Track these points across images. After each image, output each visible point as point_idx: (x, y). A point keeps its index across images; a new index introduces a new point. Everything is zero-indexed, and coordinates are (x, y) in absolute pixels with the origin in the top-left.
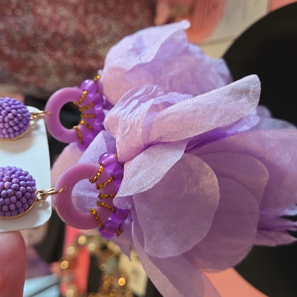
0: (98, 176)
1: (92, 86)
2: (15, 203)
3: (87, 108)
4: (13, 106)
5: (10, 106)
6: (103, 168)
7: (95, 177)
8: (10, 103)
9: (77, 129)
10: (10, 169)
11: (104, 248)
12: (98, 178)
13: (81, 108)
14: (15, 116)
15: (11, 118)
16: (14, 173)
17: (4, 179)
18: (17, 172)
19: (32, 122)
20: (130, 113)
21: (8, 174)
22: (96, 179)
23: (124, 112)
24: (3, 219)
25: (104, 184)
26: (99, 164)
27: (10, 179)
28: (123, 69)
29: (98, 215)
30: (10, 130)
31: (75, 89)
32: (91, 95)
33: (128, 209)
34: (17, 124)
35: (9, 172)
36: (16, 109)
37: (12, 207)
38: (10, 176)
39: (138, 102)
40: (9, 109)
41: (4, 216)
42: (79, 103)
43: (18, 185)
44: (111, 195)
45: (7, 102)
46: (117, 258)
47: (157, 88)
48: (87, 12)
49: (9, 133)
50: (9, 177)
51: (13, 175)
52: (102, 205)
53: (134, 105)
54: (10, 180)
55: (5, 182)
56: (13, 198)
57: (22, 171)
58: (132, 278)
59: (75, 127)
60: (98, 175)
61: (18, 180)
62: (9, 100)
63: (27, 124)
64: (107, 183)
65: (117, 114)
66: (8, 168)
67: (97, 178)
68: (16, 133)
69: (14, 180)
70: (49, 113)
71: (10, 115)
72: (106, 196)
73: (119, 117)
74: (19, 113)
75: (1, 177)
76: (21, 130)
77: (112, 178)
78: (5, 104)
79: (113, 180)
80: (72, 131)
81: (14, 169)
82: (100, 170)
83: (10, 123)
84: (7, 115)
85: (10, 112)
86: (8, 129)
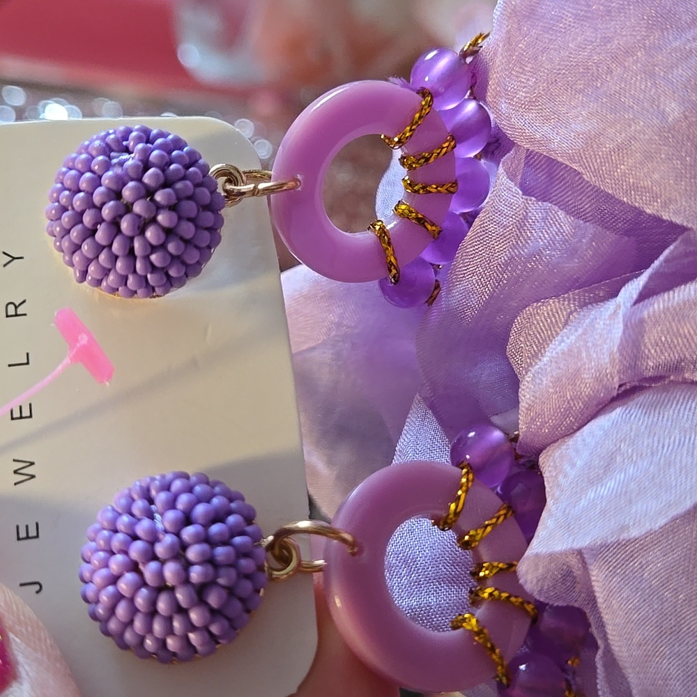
16: (187, 521)
17: (160, 549)
21: (168, 528)
22: (457, 513)
35: (170, 515)
38: (178, 535)
50: (174, 538)
55: (164, 563)
61: (206, 547)
67: (460, 508)
75: (148, 541)
79: (511, 512)
83: (153, 257)
84: (142, 232)
85: (154, 221)
86: (145, 276)
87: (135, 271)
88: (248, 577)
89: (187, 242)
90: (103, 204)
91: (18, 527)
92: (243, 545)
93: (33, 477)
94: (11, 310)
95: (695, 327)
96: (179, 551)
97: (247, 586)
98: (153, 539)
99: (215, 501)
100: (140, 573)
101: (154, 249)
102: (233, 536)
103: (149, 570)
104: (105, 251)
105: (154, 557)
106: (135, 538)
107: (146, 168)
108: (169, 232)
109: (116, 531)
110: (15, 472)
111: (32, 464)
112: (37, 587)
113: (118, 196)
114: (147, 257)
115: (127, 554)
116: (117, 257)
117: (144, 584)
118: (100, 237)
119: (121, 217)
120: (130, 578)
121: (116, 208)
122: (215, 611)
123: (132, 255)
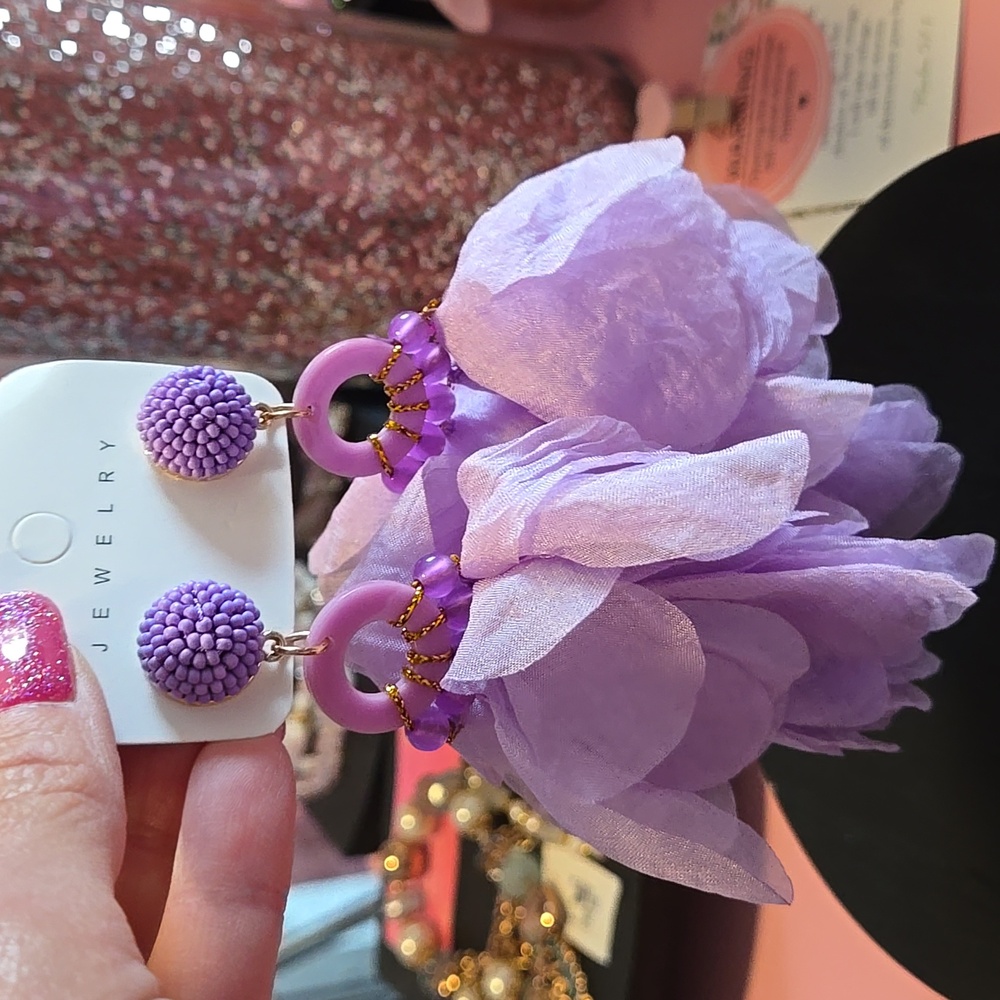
0: (410, 612)
2: (222, 680)
9: (376, 443)
11: (499, 820)
12: (409, 617)
13: (387, 389)
15: (213, 435)
16: (218, 609)
17: (199, 626)
21: (205, 612)
22: (404, 621)
25: (423, 631)
30: (206, 463)
34: (223, 450)
35: (207, 606)
36: (227, 412)
44: (436, 656)
46: (536, 852)
48: (423, 140)
49: (201, 468)
50: (208, 620)
51: (219, 617)
52: (415, 679)
55: (200, 634)
58: (576, 910)
59: (373, 436)
61: (228, 627)
64: (428, 629)
68: (219, 469)
69: (221, 629)
71: (210, 428)
74: (232, 422)
75: (192, 620)
76: (231, 462)
77: (441, 617)
79: (444, 621)
80: (364, 446)
82: (414, 600)
83: (209, 446)
84: (204, 429)
85: (214, 421)
86: (201, 459)
87: (186, 465)
88: (253, 652)
89: (233, 441)
90: (181, 407)
91: (94, 610)
92: (252, 630)
93: (108, 580)
94: (103, 477)
96: (211, 629)
97: (252, 657)
98: (196, 619)
99: (236, 601)
100: (185, 640)
101: (210, 440)
102: (246, 625)
103: (191, 638)
104: (177, 439)
105: (195, 630)
106: (183, 617)
107: (212, 388)
108: (222, 431)
109: (169, 612)
110: (96, 576)
111: (108, 572)
112: (104, 648)
113: (192, 402)
114: (205, 445)
115: (177, 626)
116: (185, 443)
117: (186, 646)
118: (176, 428)
119: (192, 416)
120: (177, 642)
121: (190, 410)
122: (229, 671)
123: (195, 443)
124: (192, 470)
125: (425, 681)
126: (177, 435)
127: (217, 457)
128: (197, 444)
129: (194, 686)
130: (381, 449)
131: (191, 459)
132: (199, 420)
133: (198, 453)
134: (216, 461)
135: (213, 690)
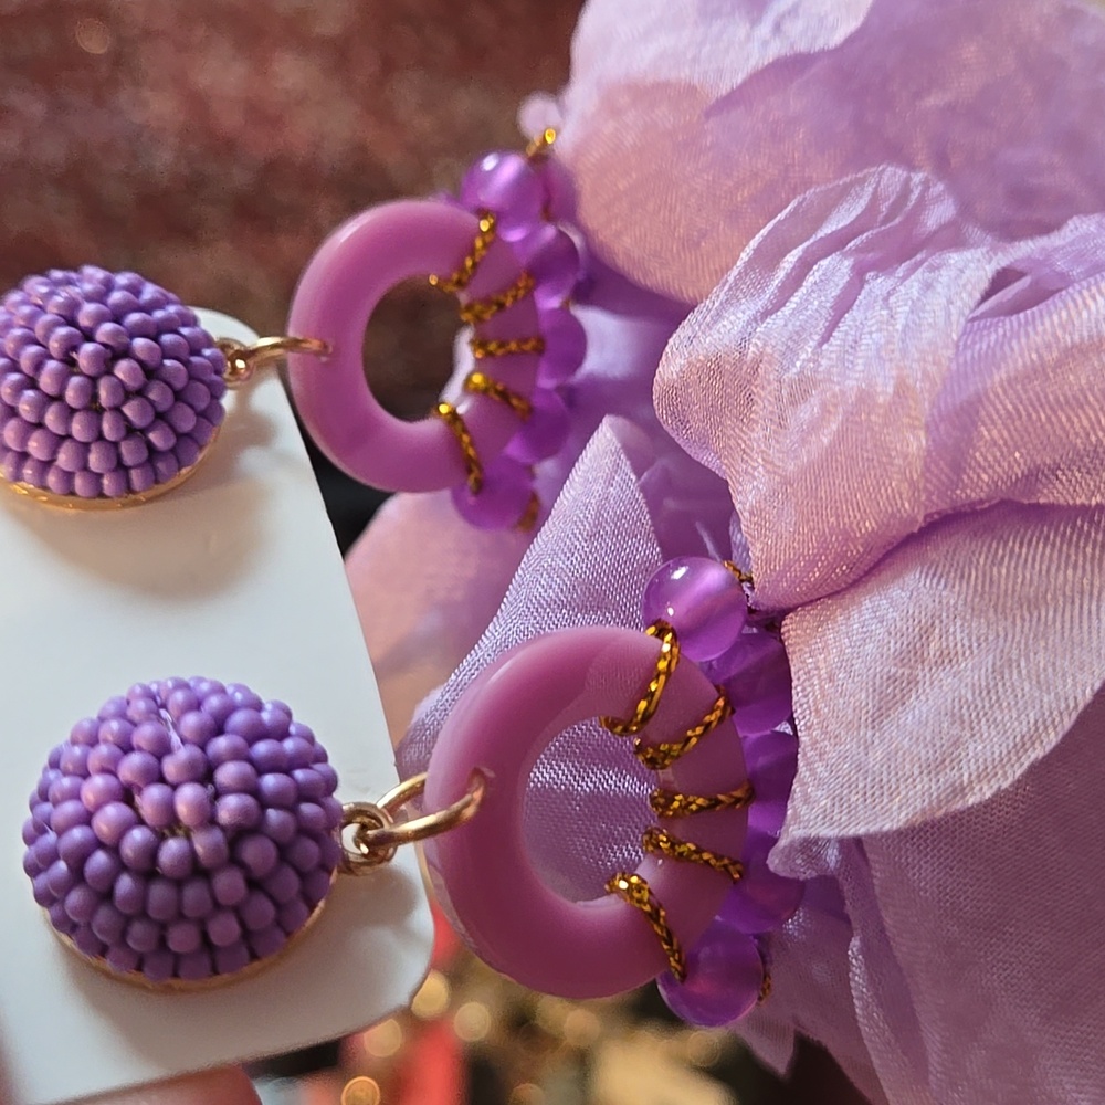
0: (658, 693)
1: (520, 185)
2: (237, 910)
3: (501, 306)
4: (134, 318)
5: (117, 316)
6: (675, 650)
7: (643, 705)
8: (116, 297)
9: (453, 418)
10: (196, 705)
12: (657, 706)
13: (468, 308)
14: (150, 372)
15: (132, 384)
16: (218, 728)
17: (170, 767)
18: (239, 719)
19: (228, 401)
20: (826, 338)
21: (187, 734)
22: (647, 716)
23: (786, 335)
24: (169, 990)
25: (689, 738)
26: (648, 626)
27: (202, 770)
28: (690, 90)
29: (662, 913)
30: (129, 452)
31: (430, 207)
32: (515, 235)
33: (828, 873)
34: (161, 417)
35: (191, 720)
36: (154, 333)
37: (224, 930)
38: (203, 747)
39: (853, 268)
40: (115, 334)
41: (176, 975)
42: (459, 283)
43: (248, 800)
44: (721, 797)
45: (100, 297)
47: (926, 185)
49: (121, 468)
50: (196, 751)
51: (221, 744)
52: (681, 854)
53: (834, 291)
54: (204, 773)
55: (175, 787)
56: (229, 883)
57: (257, 706)
60: (653, 694)
61: (246, 768)
62: (109, 286)
63: (210, 414)
64: (699, 730)
65: (743, 343)
66: (179, 696)
67: (652, 709)
68: (161, 466)
69: (228, 773)
70: (314, 345)
71: (123, 369)
72: (700, 801)
73: (757, 362)
74: (167, 353)
75: (154, 754)
76: (186, 443)
77: (721, 703)
78: (90, 308)
79: (729, 710)
80: (427, 428)
81: (214, 702)
82: (662, 665)
83: (128, 410)
84: (109, 372)
85: (126, 353)
86: (115, 445)
88: (314, 837)
89: (179, 392)
90: (47, 337)
92: (309, 783)
95: (1101, 398)
98: (162, 749)
102: (293, 767)
103: (150, 798)
104: (54, 406)
105: (161, 779)
106: (129, 747)
113: (70, 321)
114: (117, 409)
115: (114, 774)
116: (72, 411)
117: (141, 822)
118: (46, 381)
119: (75, 348)
120: (113, 812)
121: (69, 337)
122: (254, 884)
123: (93, 408)
124: (100, 476)
125: (706, 856)
126: (51, 399)
127: (152, 436)
128: (100, 411)
129: (163, 927)
130: (465, 431)
131: (93, 447)
132: (95, 356)
133: (107, 427)
134: (150, 446)
135: (215, 939)
